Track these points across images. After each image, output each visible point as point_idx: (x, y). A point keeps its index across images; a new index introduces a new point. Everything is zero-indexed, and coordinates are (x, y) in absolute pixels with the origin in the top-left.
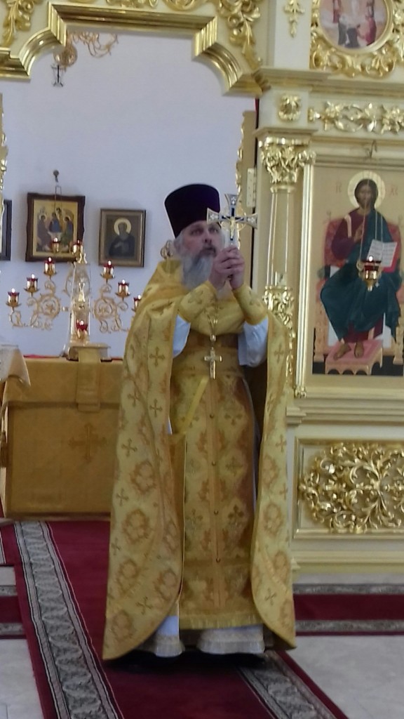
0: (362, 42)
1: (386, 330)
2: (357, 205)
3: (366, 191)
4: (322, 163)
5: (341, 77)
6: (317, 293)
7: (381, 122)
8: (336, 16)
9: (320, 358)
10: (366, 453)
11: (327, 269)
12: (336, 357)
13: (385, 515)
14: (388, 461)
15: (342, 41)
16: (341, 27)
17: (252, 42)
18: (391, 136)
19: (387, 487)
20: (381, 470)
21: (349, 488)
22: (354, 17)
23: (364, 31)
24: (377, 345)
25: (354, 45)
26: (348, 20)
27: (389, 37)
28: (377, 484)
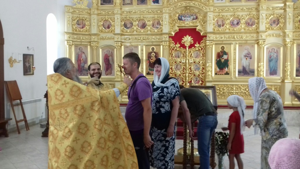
0: (221, 26)
1: (226, 68)
2: (221, 50)
3: (223, 48)
4: (216, 44)
5: (218, 32)
6: (215, 63)
7: (224, 38)
8: (217, 23)
9: (216, 73)
10: (224, 86)
11: (217, 59)
12: (219, 72)
13: (227, 95)
14: (227, 87)
15: (218, 27)
16: (218, 25)
17: (205, 28)
18: (226, 40)
19: (227, 91)
20: (226, 89)
21: (221, 91)
22: (220, 23)
23: (222, 25)
24: (225, 70)
25: (220, 27)
26: (219, 24)
27: (225, 25)
28: (225, 91)
